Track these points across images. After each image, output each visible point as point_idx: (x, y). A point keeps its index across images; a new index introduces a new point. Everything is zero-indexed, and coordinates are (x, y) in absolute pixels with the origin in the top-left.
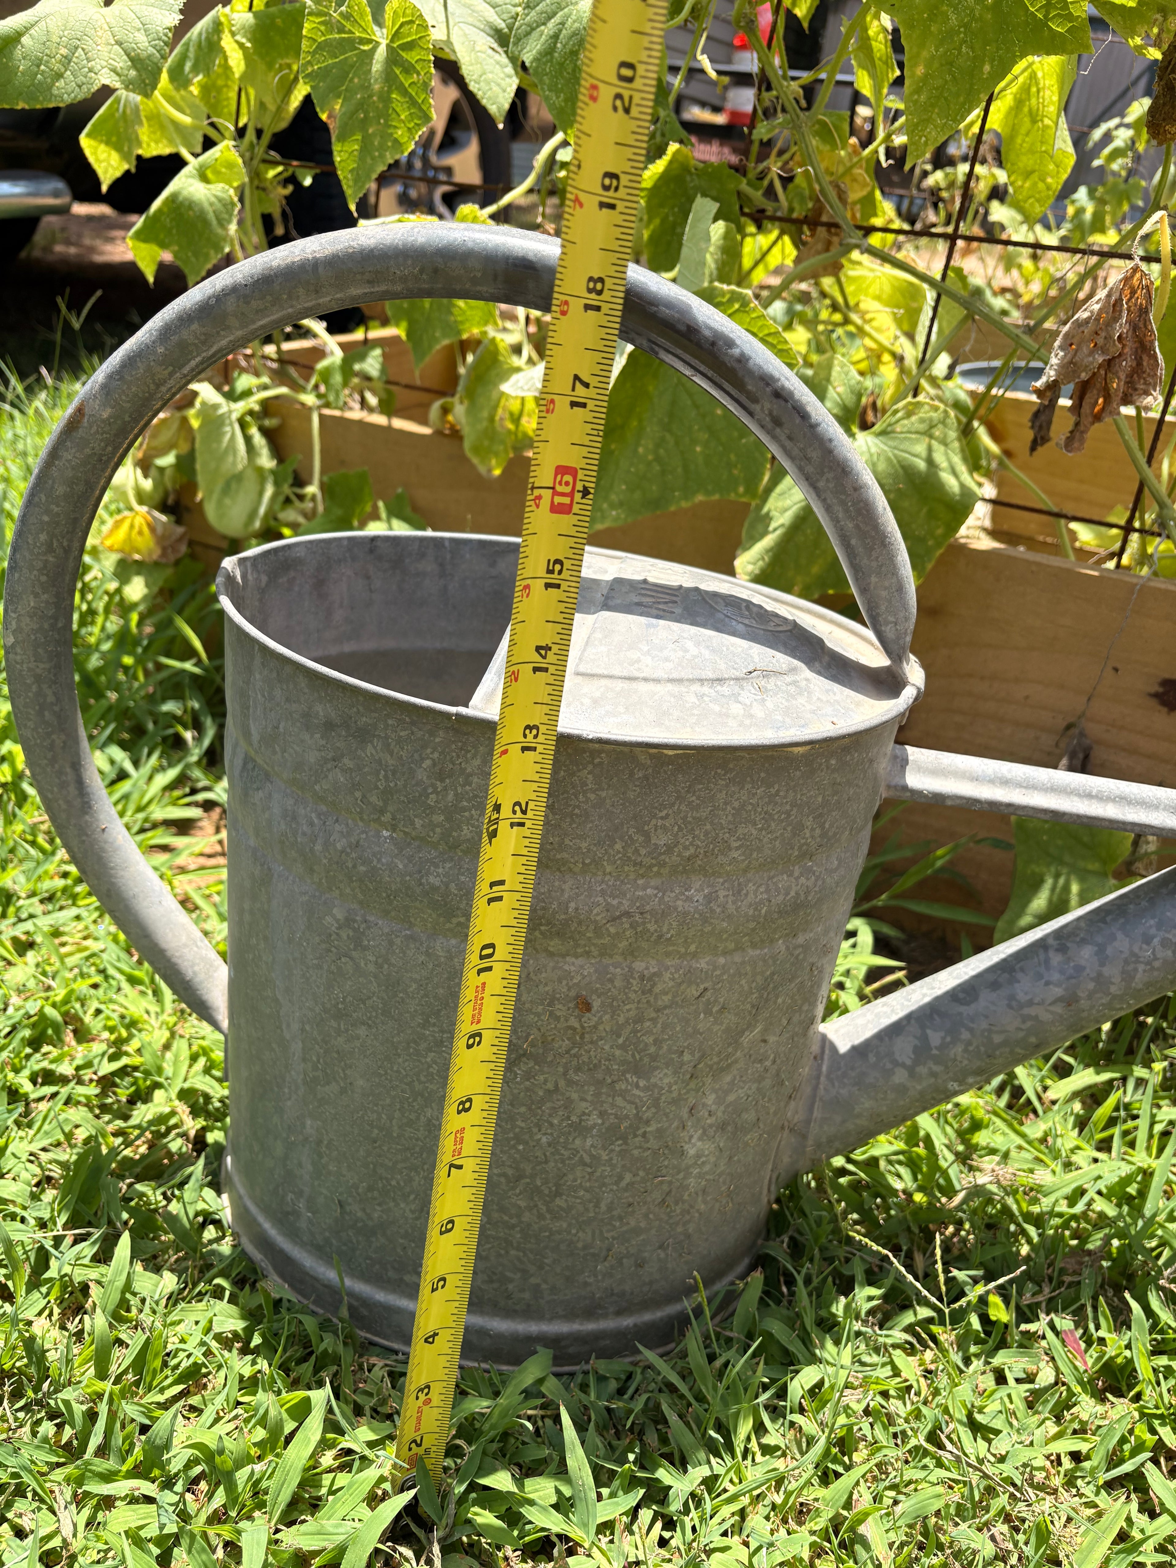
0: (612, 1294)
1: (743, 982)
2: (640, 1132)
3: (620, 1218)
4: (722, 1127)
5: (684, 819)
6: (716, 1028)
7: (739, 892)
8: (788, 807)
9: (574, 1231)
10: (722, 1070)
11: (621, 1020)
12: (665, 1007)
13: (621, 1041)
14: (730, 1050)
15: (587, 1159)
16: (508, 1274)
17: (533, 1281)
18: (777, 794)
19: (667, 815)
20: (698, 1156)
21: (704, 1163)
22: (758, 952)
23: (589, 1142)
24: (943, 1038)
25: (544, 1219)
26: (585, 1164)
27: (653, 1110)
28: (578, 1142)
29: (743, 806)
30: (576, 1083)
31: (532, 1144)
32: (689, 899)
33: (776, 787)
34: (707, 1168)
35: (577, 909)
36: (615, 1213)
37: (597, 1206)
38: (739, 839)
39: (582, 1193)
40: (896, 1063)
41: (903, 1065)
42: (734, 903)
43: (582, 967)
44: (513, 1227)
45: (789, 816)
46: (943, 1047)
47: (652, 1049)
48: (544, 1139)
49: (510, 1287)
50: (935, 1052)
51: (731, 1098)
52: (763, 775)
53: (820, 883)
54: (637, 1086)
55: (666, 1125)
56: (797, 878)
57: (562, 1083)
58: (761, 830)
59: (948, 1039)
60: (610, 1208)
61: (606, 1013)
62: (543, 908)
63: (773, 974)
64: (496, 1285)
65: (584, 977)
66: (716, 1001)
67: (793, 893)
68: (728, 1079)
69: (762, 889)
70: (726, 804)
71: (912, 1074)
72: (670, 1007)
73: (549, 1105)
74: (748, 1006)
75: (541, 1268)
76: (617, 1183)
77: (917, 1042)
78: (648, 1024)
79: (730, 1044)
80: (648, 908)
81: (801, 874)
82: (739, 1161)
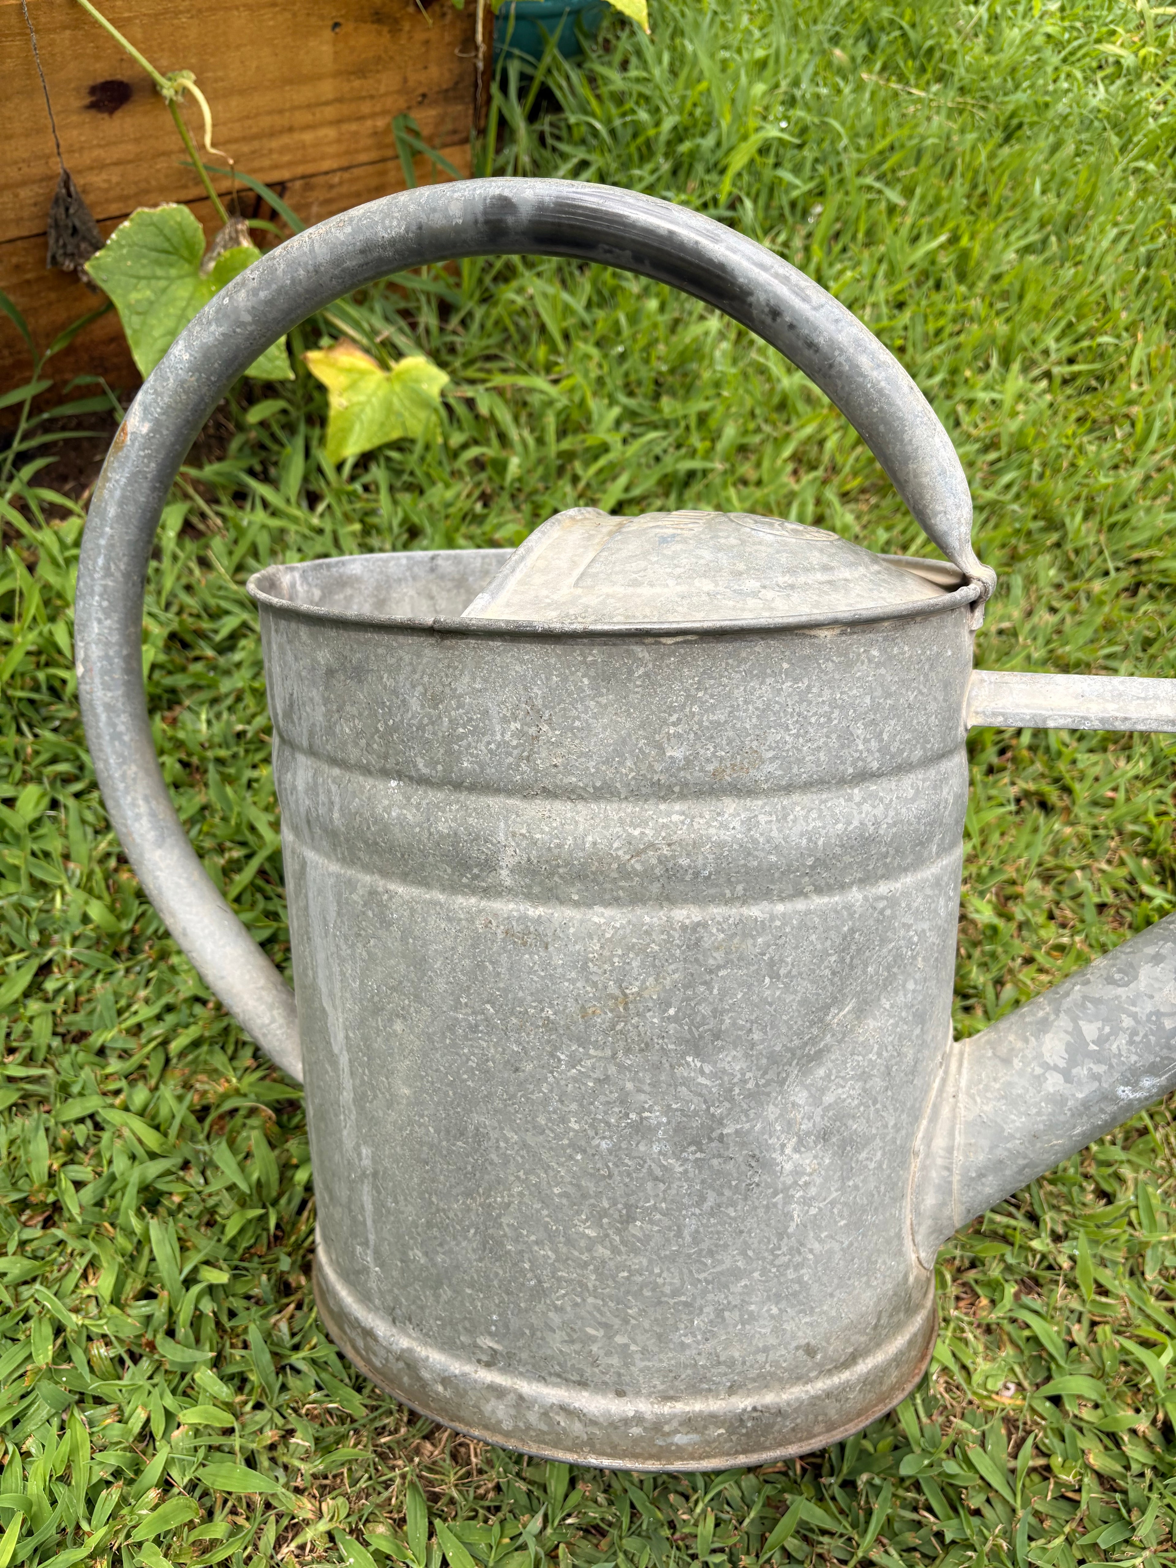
0: (719, 1363)
1: (813, 937)
2: (714, 1135)
3: (711, 1253)
4: (824, 1136)
5: (700, 723)
6: (789, 998)
7: (785, 817)
8: (826, 708)
9: (657, 1270)
10: (811, 1059)
11: (668, 982)
12: (719, 968)
13: (672, 1012)
14: (815, 1031)
15: (658, 1172)
16: (590, 1331)
17: (620, 1339)
18: (809, 688)
19: (679, 720)
20: (798, 1172)
21: (807, 1184)
22: (826, 900)
23: (656, 1148)
24: (1101, 1030)
25: (620, 1253)
26: (656, 1179)
27: (727, 1105)
28: (642, 1148)
29: (768, 706)
30: (629, 1068)
31: (590, 1151)
32: (724, 826)
33: (806, 681)
34: (813, 1191)
35: (595, 844)
36: (704, 1246)
37: (679, 1235)
38: (770, 748)
39: (658, 1216)
40: (1047, 1067)
41: (1056, 1068)
42: (780, 831)
43: (613, 918)
44: (585, 1265)
45: (830, 720)
46: (1101, 1041)
47: (712, 1024)
48: (604, 1145)
49: (595, 1348)
50: (1093, 1047)
51: (829, 1099)
52: (785, 666)
53: (892, 813)
54: (702, 1072)
55: (747, 1126)
56: (859, 804)
57: (612, 1070)
58: (797, 736)
59: (1107, 1029)
60: (696, 1239)
61: (648, 975)
62: (559, 846)
63: (852, 931)
64: (577, 1347)
65: (616, 929)
66: (782, 961)
67: (856, 823)
68: (821, 1072)
69: (814, 814)
70: (746, 702)
71: (1068, 1078)
72: (724, 967)
73: (602, 1098)
74: (827, 972)
75: (626, 1321)
76: (698, 1204)
77: (1068, 1038)
78: (702, 988)
79: (813, 1023)
80: (675, 838)
81: (865, 800)
82: (856, 1187)
